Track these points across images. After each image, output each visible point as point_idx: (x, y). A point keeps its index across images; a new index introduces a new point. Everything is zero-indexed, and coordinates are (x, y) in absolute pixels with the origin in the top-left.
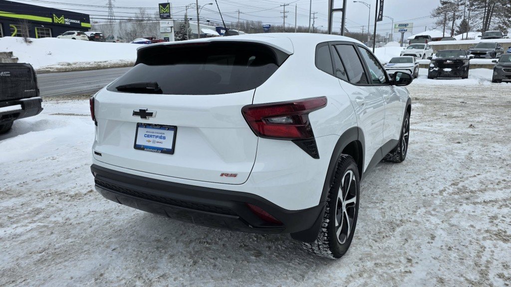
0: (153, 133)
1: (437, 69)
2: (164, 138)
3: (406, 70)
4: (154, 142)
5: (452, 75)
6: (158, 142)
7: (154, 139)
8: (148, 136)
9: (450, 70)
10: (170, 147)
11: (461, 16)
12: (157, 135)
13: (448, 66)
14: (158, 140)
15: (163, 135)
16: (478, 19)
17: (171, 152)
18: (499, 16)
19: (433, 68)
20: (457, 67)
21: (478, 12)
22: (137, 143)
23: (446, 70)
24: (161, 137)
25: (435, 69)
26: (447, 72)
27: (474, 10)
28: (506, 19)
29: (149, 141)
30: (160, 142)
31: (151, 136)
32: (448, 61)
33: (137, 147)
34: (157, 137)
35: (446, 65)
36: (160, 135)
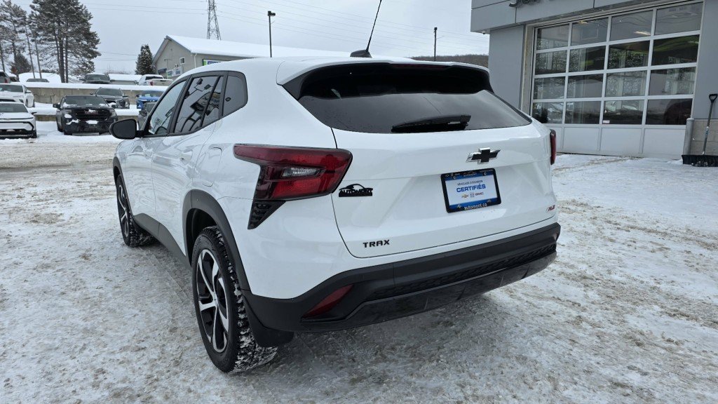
0: (468, 183)
1: (77, 121)
2: (484, 186)
3: (24, 122)
4: (472, 195)
5: (100, 129)
6: (477, 194)
7: (472, 191)
8: (462, 190)
9: (95, 122)
10: (495, 196)
11: (24, 49)
12: (473, 185)
13: (92, 117)
14: (477, 191)
15: (481, 184)
16: (48, 56)
17: (497, 201)
18: (75, 54)
19: (70, 120)
20: (103, 119)
21: (47, 46)
22: (451, 204)
23: (90, 122)
24: (479, 187)
25: (73, 121)
26: (92, 125)
27: (39, 42)
28: (86, 60)
29: (466, 196)
30: (481, 194)
31: (466, 189)
32: (90, 111)
33: (451, 209)
34: (474, 187)
35: (87, 115)
36: (478, 184)
